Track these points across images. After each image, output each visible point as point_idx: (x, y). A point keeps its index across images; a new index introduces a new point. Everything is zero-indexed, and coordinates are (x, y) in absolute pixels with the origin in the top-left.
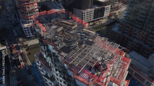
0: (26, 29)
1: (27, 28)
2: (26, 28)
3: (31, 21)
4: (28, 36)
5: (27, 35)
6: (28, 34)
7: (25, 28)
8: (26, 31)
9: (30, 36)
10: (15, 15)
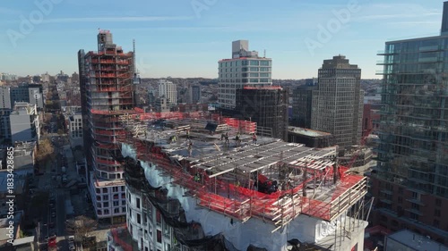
0: (101, 194)
1: (105, 190)
2: (102, 191)
3: (119, 175)
4: (103, 216)
5: (100, 212)
6: (103, 208)
7: (98, 191)
8: (99, 198)
9: (107, 216)
10: (83, 168)
